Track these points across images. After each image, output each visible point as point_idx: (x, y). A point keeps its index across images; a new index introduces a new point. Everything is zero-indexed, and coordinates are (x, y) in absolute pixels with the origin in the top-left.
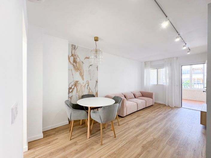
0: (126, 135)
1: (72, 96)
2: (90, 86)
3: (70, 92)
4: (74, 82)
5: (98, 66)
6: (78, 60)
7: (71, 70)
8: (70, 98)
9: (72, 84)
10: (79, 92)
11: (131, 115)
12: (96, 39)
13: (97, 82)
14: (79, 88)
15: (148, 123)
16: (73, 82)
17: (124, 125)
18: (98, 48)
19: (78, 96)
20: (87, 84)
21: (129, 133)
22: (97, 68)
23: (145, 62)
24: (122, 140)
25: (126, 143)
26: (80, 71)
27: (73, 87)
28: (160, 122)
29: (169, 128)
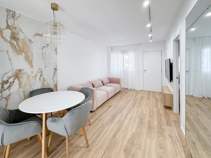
0: (102, 138)
1: (9, 95)
2: (44, 76)
3: (5, 88)
4: (14, 71)
5: (56, 49)
6: (21, 36)
7: (7, 52)
8: (5, 98)
9: (10, 74)
10: (24, 87)
11: (101, 106)
12: (55, 8)
13: (56, 69)
14: (24, 80)
15: (122, 113)
16: (11, 72)
17: (96, 122)
18: (57, 20)
19: (22, 94)
20: (39, 74)
21: (104, 134)
22: (56, 50)
23: (111, 47)
24: (97, 148)
25: (103, 152)
26: (25, 54)
27: (11, 80)
28: (132, 110)
29: (142, 115)
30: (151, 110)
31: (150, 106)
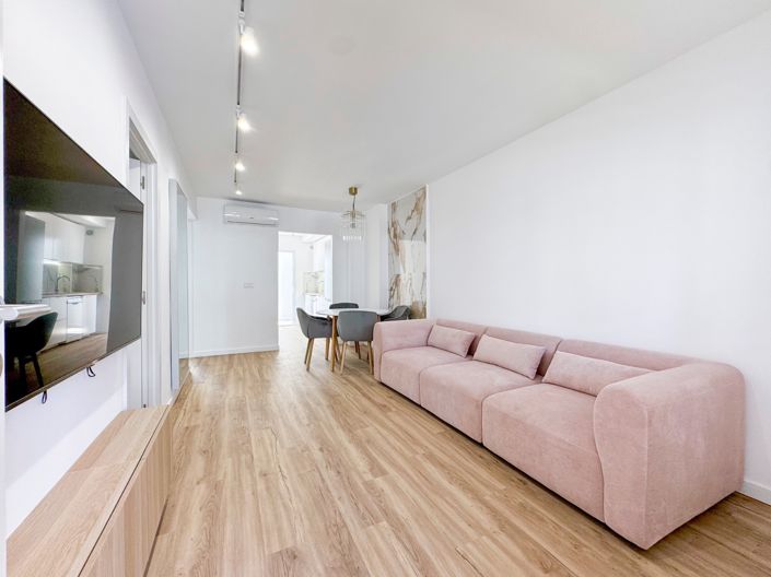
28: (308, 425)
29: (271, 424)
30: (243, 457)
31: (252, 473)
